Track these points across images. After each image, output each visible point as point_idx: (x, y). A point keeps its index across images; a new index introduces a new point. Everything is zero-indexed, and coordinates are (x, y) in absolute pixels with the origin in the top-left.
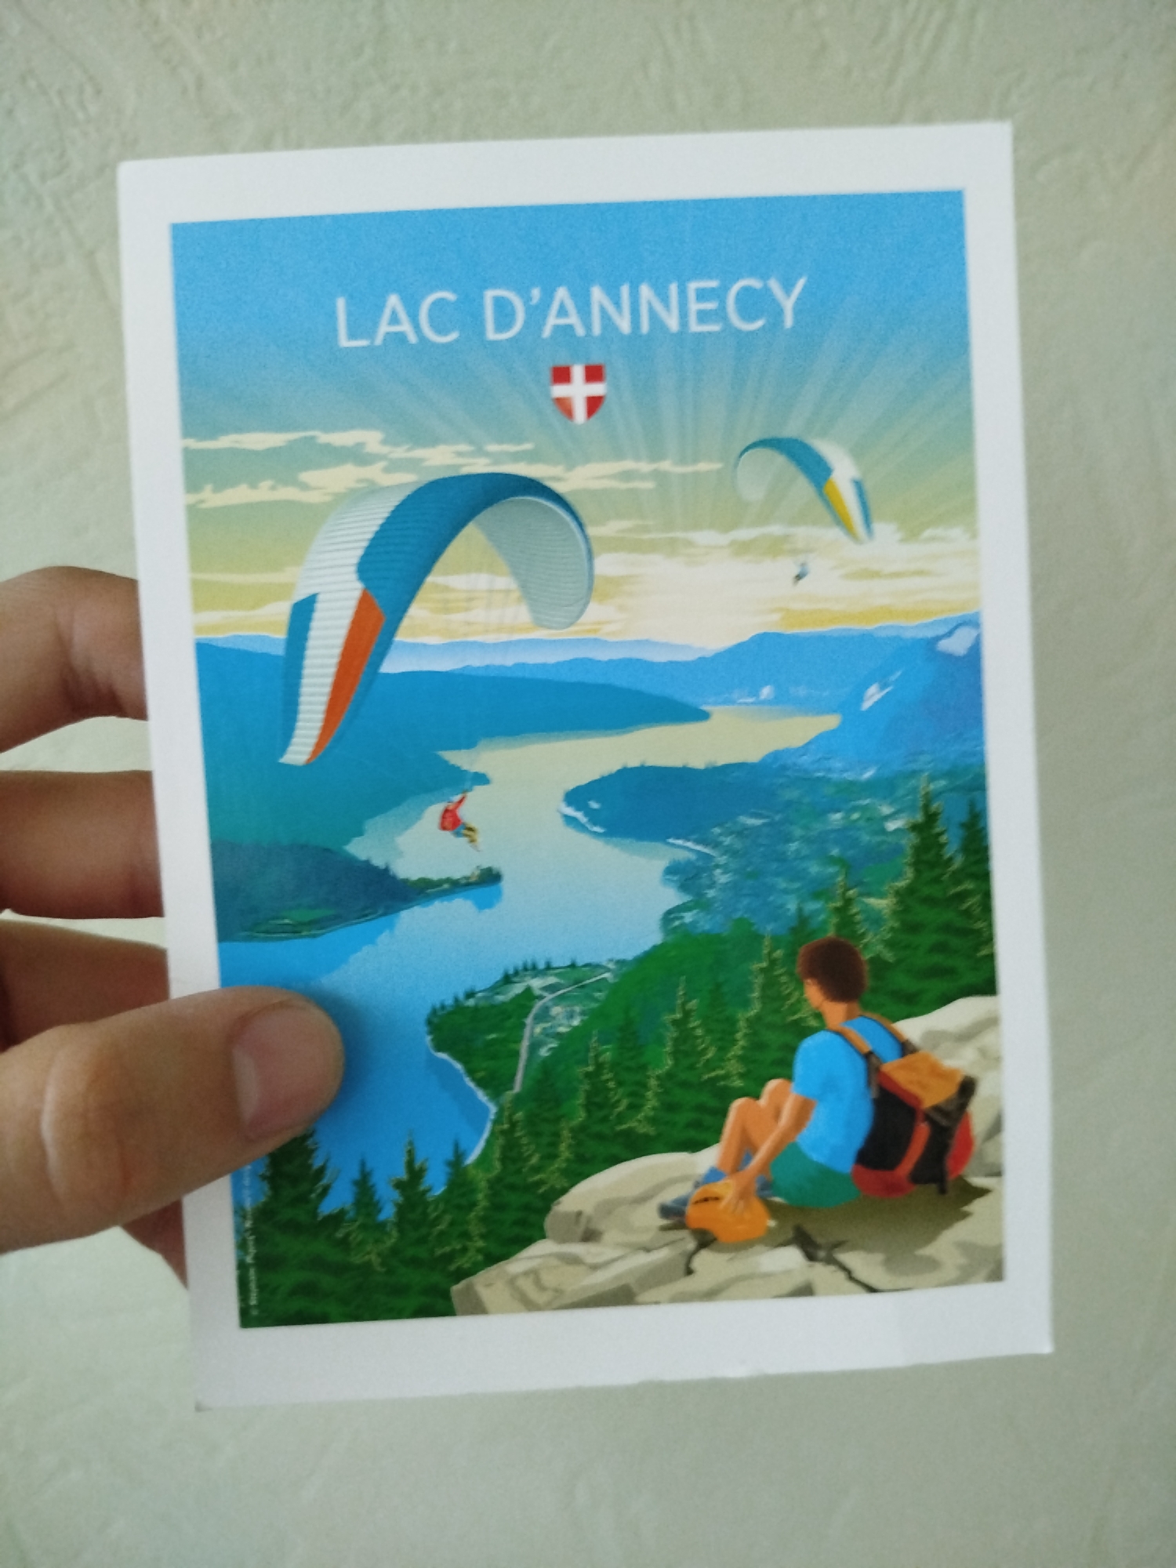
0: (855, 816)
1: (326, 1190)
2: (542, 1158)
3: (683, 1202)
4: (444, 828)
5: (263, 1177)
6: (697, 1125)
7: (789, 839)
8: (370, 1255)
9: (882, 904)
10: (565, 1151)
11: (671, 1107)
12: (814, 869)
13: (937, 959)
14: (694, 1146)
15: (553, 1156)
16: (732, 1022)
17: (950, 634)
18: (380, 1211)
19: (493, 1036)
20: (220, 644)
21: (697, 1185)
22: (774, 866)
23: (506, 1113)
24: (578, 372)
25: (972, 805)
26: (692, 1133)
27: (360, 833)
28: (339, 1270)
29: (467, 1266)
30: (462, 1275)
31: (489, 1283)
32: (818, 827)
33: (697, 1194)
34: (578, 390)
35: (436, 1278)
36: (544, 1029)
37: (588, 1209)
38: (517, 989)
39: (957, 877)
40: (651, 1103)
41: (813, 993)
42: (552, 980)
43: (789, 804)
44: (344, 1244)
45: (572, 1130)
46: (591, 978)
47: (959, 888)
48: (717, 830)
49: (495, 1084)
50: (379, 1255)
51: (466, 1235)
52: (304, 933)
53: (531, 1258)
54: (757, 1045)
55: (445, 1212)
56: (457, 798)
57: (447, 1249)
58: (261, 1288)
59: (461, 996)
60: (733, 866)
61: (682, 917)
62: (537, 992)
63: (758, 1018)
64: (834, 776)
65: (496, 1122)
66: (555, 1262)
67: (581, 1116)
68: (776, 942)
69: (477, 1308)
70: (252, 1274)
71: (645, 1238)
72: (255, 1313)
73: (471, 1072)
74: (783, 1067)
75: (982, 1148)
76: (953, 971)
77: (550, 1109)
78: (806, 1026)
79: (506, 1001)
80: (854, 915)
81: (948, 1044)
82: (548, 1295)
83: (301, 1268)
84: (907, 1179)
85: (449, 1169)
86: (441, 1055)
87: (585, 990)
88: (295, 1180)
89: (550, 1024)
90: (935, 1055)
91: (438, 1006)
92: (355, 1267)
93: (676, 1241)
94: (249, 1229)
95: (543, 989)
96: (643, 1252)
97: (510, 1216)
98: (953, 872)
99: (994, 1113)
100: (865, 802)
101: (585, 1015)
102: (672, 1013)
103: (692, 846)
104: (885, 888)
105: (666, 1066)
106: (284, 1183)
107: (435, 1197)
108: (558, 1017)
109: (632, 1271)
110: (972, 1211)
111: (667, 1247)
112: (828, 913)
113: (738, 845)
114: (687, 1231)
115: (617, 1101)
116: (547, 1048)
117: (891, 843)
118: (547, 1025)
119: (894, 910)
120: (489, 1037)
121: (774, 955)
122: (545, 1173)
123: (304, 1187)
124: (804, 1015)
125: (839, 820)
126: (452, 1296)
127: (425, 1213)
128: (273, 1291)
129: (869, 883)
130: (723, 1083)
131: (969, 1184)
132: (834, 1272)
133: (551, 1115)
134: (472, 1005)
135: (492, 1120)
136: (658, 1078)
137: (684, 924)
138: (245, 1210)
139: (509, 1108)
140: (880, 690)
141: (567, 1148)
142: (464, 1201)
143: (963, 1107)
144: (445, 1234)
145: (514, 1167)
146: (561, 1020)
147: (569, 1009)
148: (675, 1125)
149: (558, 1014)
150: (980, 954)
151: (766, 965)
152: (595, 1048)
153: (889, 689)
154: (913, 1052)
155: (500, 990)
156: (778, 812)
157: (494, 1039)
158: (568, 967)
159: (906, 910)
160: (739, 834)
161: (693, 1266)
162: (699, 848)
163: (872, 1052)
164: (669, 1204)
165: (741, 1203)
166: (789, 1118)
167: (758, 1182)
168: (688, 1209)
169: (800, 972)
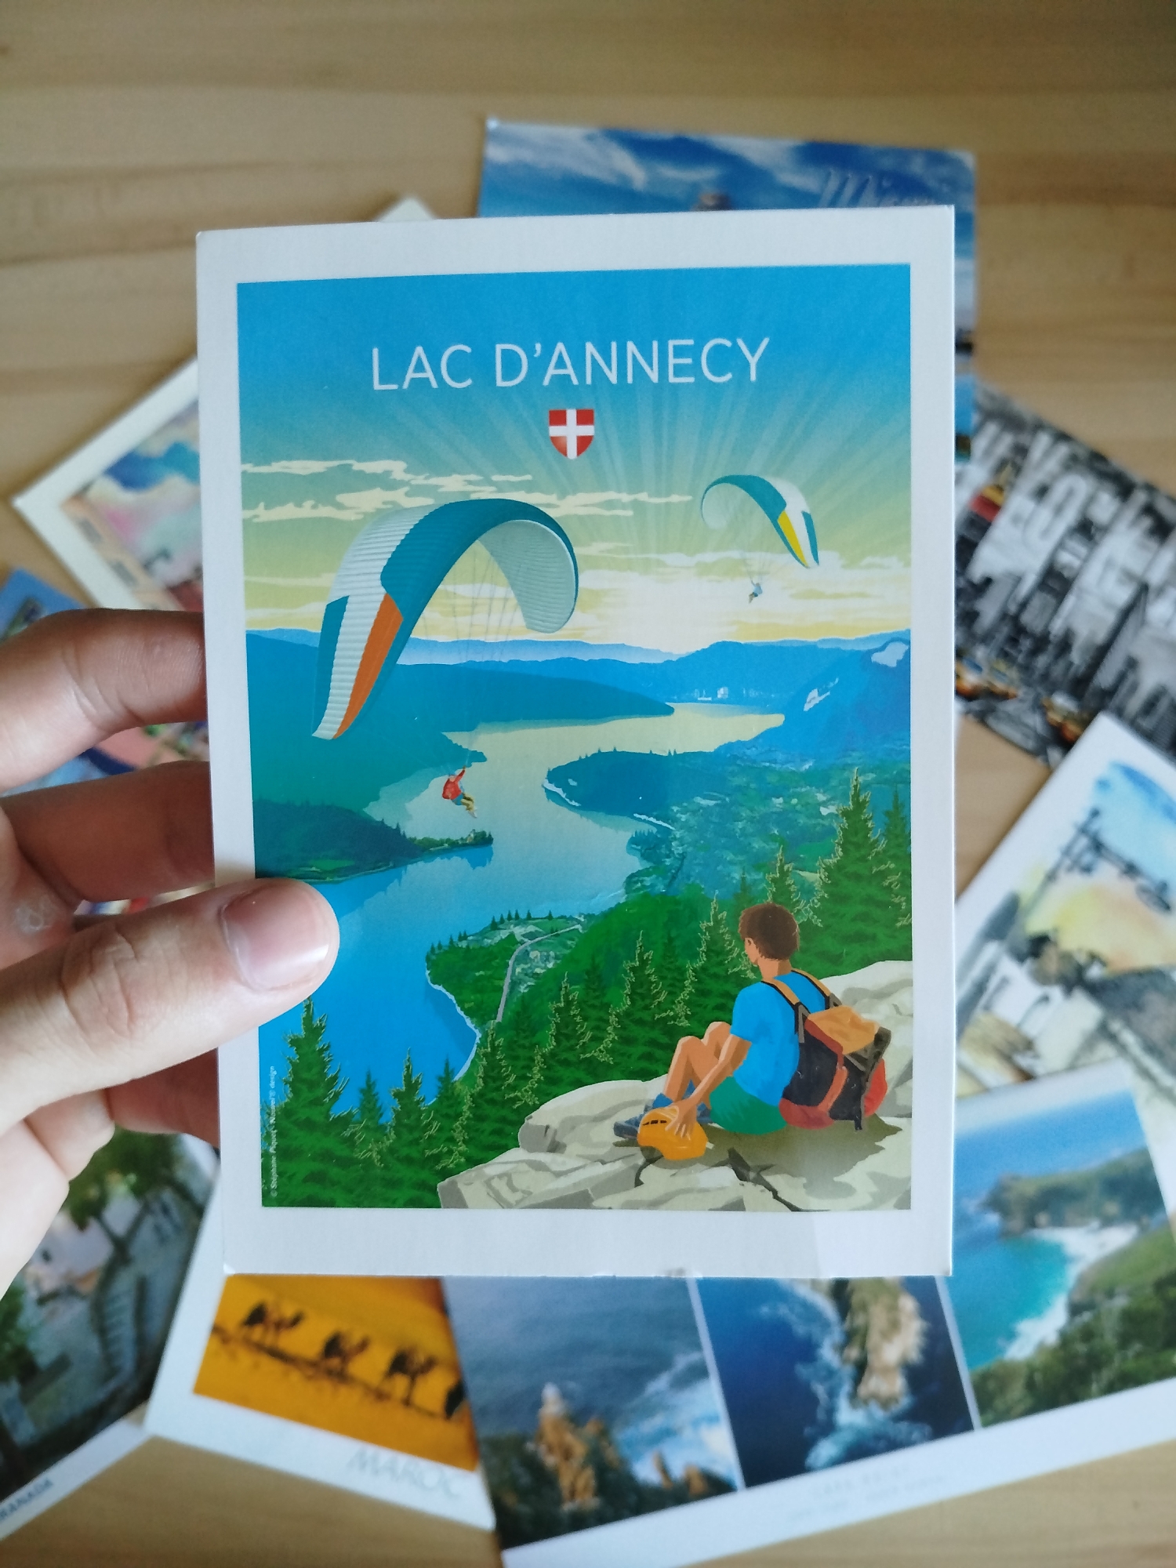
0: (795, 801)
1: (337, 1095)
2: (517, 1079)
3: (636, 1122)
4: (445, 796)
5: (286, 1082)
6: (648, 1057)
7: (737, 819)
8: (371, 1151)
9: (814, 878)
10: (537, 1074)
11: (627, 1041)
12: (757, 844)
13: (860, 926)
14: (646, 1075)
15: (526, 1079)
16: (682, 971)
17: (882, 649)
18: (381, 1115)
19: (482, 973)
20: (269, 636)
21: (646, 1110)
22: (723, 841)
23: (489, 1039)
24: (571, 415)
25: (896, 797)
26: (644, 1064)
27: (377, 798)
28: (346, 1163)
29: (452, 1166)
30: (446, 1174)
31: (469, 1182)
32: (763, 810)
34: (571, 431)
36: (523, 969)
37: (555, 1124)
38: (503, 934)
39: (880, 859)
40: (611, 1036)
42: (531, 928)
43: (739, 788)
44: (350, 1141)
45: (543, 1056)
46: (566, 928)
47: (883, 867)
48: (675, 809)
49: (482, 1014)
50: (379, 1153)
51: (452, 1140)
52: (328, 879)
53: (506, 1163)
54: (702, 993)
55: (434, 1119)
56: (458, 772)
57: (435, 1151)
58: (280, 1174)
59: (455, 939)
60: (688, 838)
61: (642, 881)
62: (519, 938)
63: (704, 969)
64: (778, 767)
65: (479, 1046)
66: (525, 1167)
67: (551, 1045)
68: (721, 906)
69: (460, 1203)
70: (274, 1161)
71: (602, 1152)
72: (274, 1195)
73: (461, 1003)
74: (723, 1011)
75: (893, 1092)
76: (874, 937)
77: (526, 1038)
78: (744, 978)
79: (493, 944)
80: (790, 885)
81: (866, 1000)
82: (518, 1196)
83: (313, 1159)
84: (828, 1114)
85: (440, 1084)
86: (436, 987)
87: (558, 938)
88: (312, 1085)
89: (529, 965)
90: (855, 1010)
91: (436, 945)
92: (358, 1162)
93: (629, 1156)
94: (273, 1124)
95: (523, 936)
96: (600, 1164)
97: (487, 1126)
98: (877, 853)
99: (906, 1062)
100: (803, 790)
101: (558, 959)
102: (631, 962)
103: (654, 821)
104: (817, 864)
105: (624, 1005)
106: (304, 1088)
107: (429, 1106)
108: (536, 960)
109: (590, 1179)
110: (884, 1146)
111: (620, 1161)
112: (767, 884)
113: (693, 822)
114: (638, 1148)
115: (582, 1033)
116: (525, 985)
117: (823, 825)
118: (526, 967)
119: (824, 882)
120: (477, 974)
121: (719, 917)
122: (520, 1091)
123: (320, 1092)
124: (743, 969)
125: (780, 804)
126: (438, 1190)
127: (418, 1120)
128: (290, 1178)
129: (804, 859)
130: (672, 1022)
131: (882, 1122)
132: (762, 1191)
133: (526, 1043)
134: (464, 946)
135: (478, 1044)
136: (617, 1015)
137: (644, 887)
138: (270, 1109)
139: (492, 1035)
140: (820, 694)
141: (539, 1071)
142: (451, 1112)
143: (878, 1055)
144: (435, 1138)
145: (494, 1085)
146: (538, 962)
147: (545, 954)
148: (629, 1056)
149: (536, 957)
150: (899, 924)
151: (712, 923)
152: (566, 987)
153: (828, 693)
154: (836, 1005)
155: (487, 935)
156: (728, 795)
157: (482, 975)
158: (545, 918)
159: (835, 884)
160: (694, 813)
161: (642, 1178)
162: (660, 823)
163: (799, 1004)
164: (624, 1124)
165: (684, 1126)
166: (727, 1056)
167: (699, 1109)
168: (639, 1130)
169: (741, 932)
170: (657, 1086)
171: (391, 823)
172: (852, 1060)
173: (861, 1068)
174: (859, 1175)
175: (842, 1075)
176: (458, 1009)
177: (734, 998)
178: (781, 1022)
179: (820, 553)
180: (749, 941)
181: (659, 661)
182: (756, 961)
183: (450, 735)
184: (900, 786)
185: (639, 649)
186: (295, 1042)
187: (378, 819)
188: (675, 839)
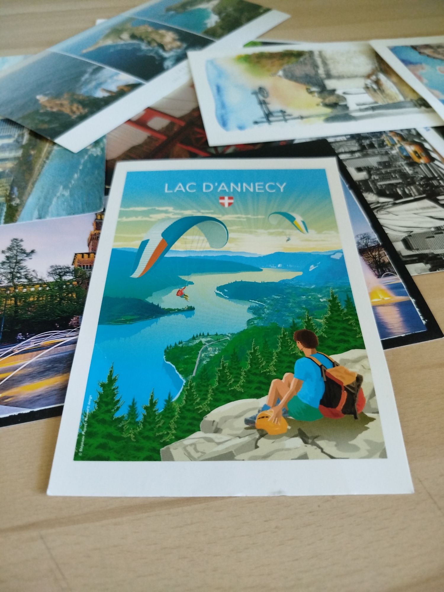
0: (310, 297)
1: (118, 408)
2: (200, 400)
3: (255, 418)
4: (177, 295)
5: (96, 402)
7: (289, 302)
8: (130, 434)
9: (321, 321)
10: (209, 397)
11: (249, 382)
12: (298, 310)
13: (342, 337)
14: (258, 396)
15: (205, 399)
16: (271, 354)
17: (334, 254)
18: (137, 417)
19: (187, 356)
20: (119, 249)
21: (259, 412)
22: (284, 309)
23: (189, 383)
24: (226, 198)
25: (347, 296)
26: (257, 391)
27: (151, 295)
28: (117, 439)
29: (168, 440)
30: (165, 444)
31: (176, 448)
32: (298, 299)
33: (260, 415)
34: (226, 201)
35: (155, 445)
36: (205, 355)
37: (217, 420)
38: (197, 341)
39: (345, 315)
40: (242, 380)
41: (300, 345)
42: (209, 339)
43: (288, 293)
44: (121, 429)
45: (213, 389)
46: (223, 339)
47: (347, 318)
48: (265, 299)
49: (186, 373)
50: (134, 434)
51: (169, 428)
52: (128, 323)
53: (194, 438)
54: (280, 361)
55: (162, 419)
56: (183, 288)
57: (161, 433)
58: (85, 444)
59: (177, 343)
60: (270, 308)
61: (253, 322)
62: (204, 343)
63: (280, 352)
64: (302, 287)
66: (202, 440)
67: (216, 385)
68: (286, 330)
69: (170, 458)
70: (83, 438)
71: (239, 432)
72: (80, 454)
73: (177, 369)
74: (290, 369)
75: (369, 402)
76: (348, 341)
77: (205, 382)
78: (297, 356)
79: (193, 345)
80: (312, 324)
81: (349, 364)
82: (199, 454)
83: (103, 438)
84: (341, 412)
85: (165, 403)
86: (168, 362)
87: (220, 342)
88: (107, 404)
89: (207, 353)
90: (346, 367)
91: (169, 346)
92: (124, 438)
93: (251, 434)
94: (86, 421)
95: (206, 342)
96: (238, 438)
97: (187, 421)
98: (344, 313)
99: (371, 389)
100: (313, 294)
101: (220, 350)
102: (250, 350)
103: (257, 302)
104: (322, 317)
105: (248, 367)
106: (103, 405)
107: (159, 413)
108: (210, 351)
109: (233, 446)
110: (369, 427)
111: (248, 437)
112: (303, 323)
113: (272, 303)
114: (256, 430)
115: (230, 380)
116: (206, 361)
117: (322, 305)
118: (206, 354)
119: (325, 323)
120: (186, 357)
121: (285, 333)
122: (202, 405)
123: (110, 407)
124: (297, 352)
125: (304, 298)
126: (160, 452)
127: (154, 419)
128: (90, 446)
129: (316, 315)
130: (269, 374)
131: (367, 416)
132: (316, 449)
133: (205, 384)
134: (181, 346)
135: (184, 385)
136: (245, 372)
137: (254, 324)
138: (86, 414)
139: (190, 381)
140: (315, 266)
141: (211, 396)
142: (170, 415)
143: (359, 386)
144: (161, 427)
145: (190, 403)
146: (211, 352)
147: (214, 348)
148: (251, 388)
149: (211, 350)
150: (357, 337)
151: (282, 336)
152: (223, 361)
153: (317, 266)
154: (337, 366)
155: (191, 342)
156: (285, 295)
157: (187, 357)
158: (215, 335)
159: (330, 323)
160: (272, 300)
161: (258, 444)
162: (260, 303)
163: (322, 365)
164: (249, 419)
165: (277, 419)
166: (293, 386)
167: (283, 410)
168: (256, 421)
169: (295, 339)
170: (263, 401)
171: (156, 303)
172: (348, 388)
173: (352, 391)
174: (360, 440)
175: (344, 395)
176: (176, 371)
177: (294, 363)
178: (316, 373)
179: (309, 230)
180: (298, 342)
181: (257, 256)
182: (302, 350)
183: (181, 277)
184: (348, 293)
185: (250, 253)
186: (103, 385)
187: (151, 302)
188: (266, 308)
